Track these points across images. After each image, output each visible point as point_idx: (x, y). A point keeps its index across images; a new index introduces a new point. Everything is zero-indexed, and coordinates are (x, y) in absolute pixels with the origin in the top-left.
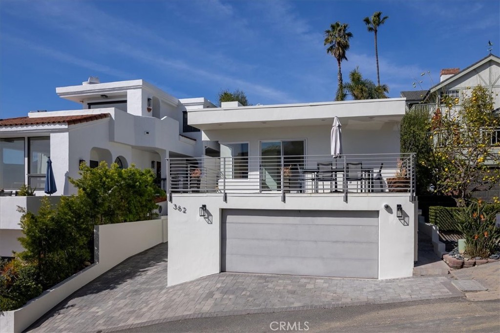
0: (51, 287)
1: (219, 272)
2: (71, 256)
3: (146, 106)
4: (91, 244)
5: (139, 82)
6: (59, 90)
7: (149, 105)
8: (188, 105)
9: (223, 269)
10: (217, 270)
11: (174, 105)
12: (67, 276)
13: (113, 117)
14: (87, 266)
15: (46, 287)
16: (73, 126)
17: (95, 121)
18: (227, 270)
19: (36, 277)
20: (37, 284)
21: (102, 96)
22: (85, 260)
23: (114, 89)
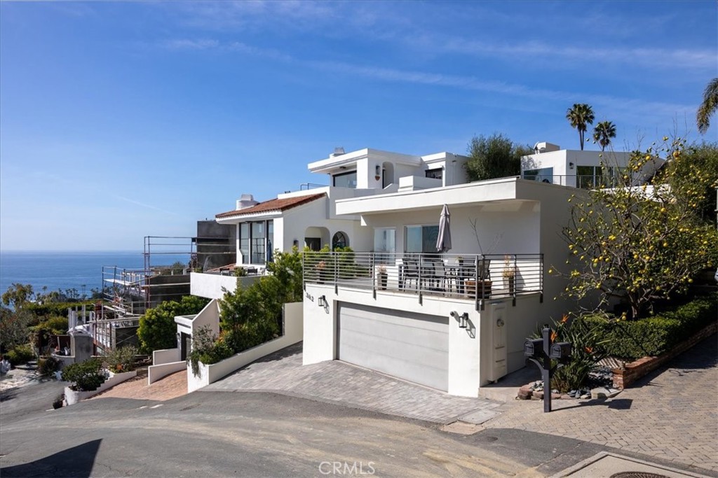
0: (241, 351)
1: (332, 359)
2: (261, 328)
3: (374, 174)
4: (279, 319)
5: (365, 152)
6: (311, 166)
7: (378, 173)
8: (431, 162)
9: (337, 357)
10: (330, 357)
11: (415, 165)
12: (256, 345)
13: (329, 196)
14: (275, 338)
15: (236, 352)
16: (287, 211)
17: (310, 203)
18: (340, 358)
19: (230, 342)
20: (229, 348)
21: (341, 167)
22: (274, 333)
23: (347, 161)
